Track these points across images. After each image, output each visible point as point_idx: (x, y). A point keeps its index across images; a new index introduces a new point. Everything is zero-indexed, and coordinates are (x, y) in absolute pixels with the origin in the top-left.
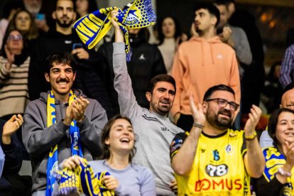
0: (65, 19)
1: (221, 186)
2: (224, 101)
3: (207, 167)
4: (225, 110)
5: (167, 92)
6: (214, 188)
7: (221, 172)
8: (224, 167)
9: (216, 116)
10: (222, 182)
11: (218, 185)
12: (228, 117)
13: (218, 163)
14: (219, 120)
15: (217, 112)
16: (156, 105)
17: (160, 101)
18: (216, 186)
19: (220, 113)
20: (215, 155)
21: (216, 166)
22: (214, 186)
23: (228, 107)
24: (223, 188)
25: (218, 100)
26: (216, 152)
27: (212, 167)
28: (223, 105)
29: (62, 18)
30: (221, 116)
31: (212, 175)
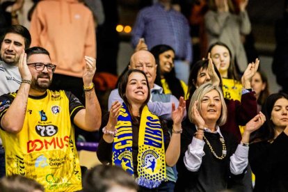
1: (53, 145)
2: (41, 64)
3: (36, 127)
4: (44, 73)
6: (47, 148)
7: (51, 132)
8: (52, 128)
9: (36, 81)
10: (53, 140)
11: (50, 144)
12: (47, 80)
13: (46, 123)
14: (40, 84)
15: (36, 77)
18: (48, 145)
19: (39, 77)
20: (42, 116)
21: (45, 126)
22: (46, 145)
23: (46, 70)
24: (55, 147)
25: (36, 65)
26: (42, 113)
27: (41, 128)
28: (41, 69)
30: (40, 79)
31: (43, 135)
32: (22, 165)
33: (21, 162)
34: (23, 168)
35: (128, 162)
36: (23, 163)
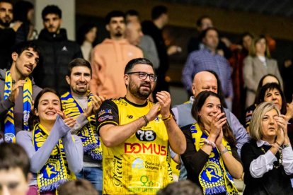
0: (7, 19)
1: (150, 150)
2: (144, 74)
4: (146, 82)
5: (83, 75)
6: (144, 152)
7: (150, 137)
8: (151, 133)
9: (139, 89)
10: (151, 146)
11: (148, 149)
12: (148, 89)
13: (146, 128)
14: (141, 91)
15: (139, 85)
16: (74, 88)
17: (77, 84)
18: (146, 149)
19: (142, 85)
21: (145, 131)
22: (144, 149)
23: (148, 79)
24: (152, 152)
25: (139, 74)
27: (141, 132)
28: (144, 78)
29: (5, 18)
30: (142, 88)
31: (142, 139)
32: (119, 165)
33: (118, 162)
34: (121, 167)
35: (212, 171)
36: (121, 163)
